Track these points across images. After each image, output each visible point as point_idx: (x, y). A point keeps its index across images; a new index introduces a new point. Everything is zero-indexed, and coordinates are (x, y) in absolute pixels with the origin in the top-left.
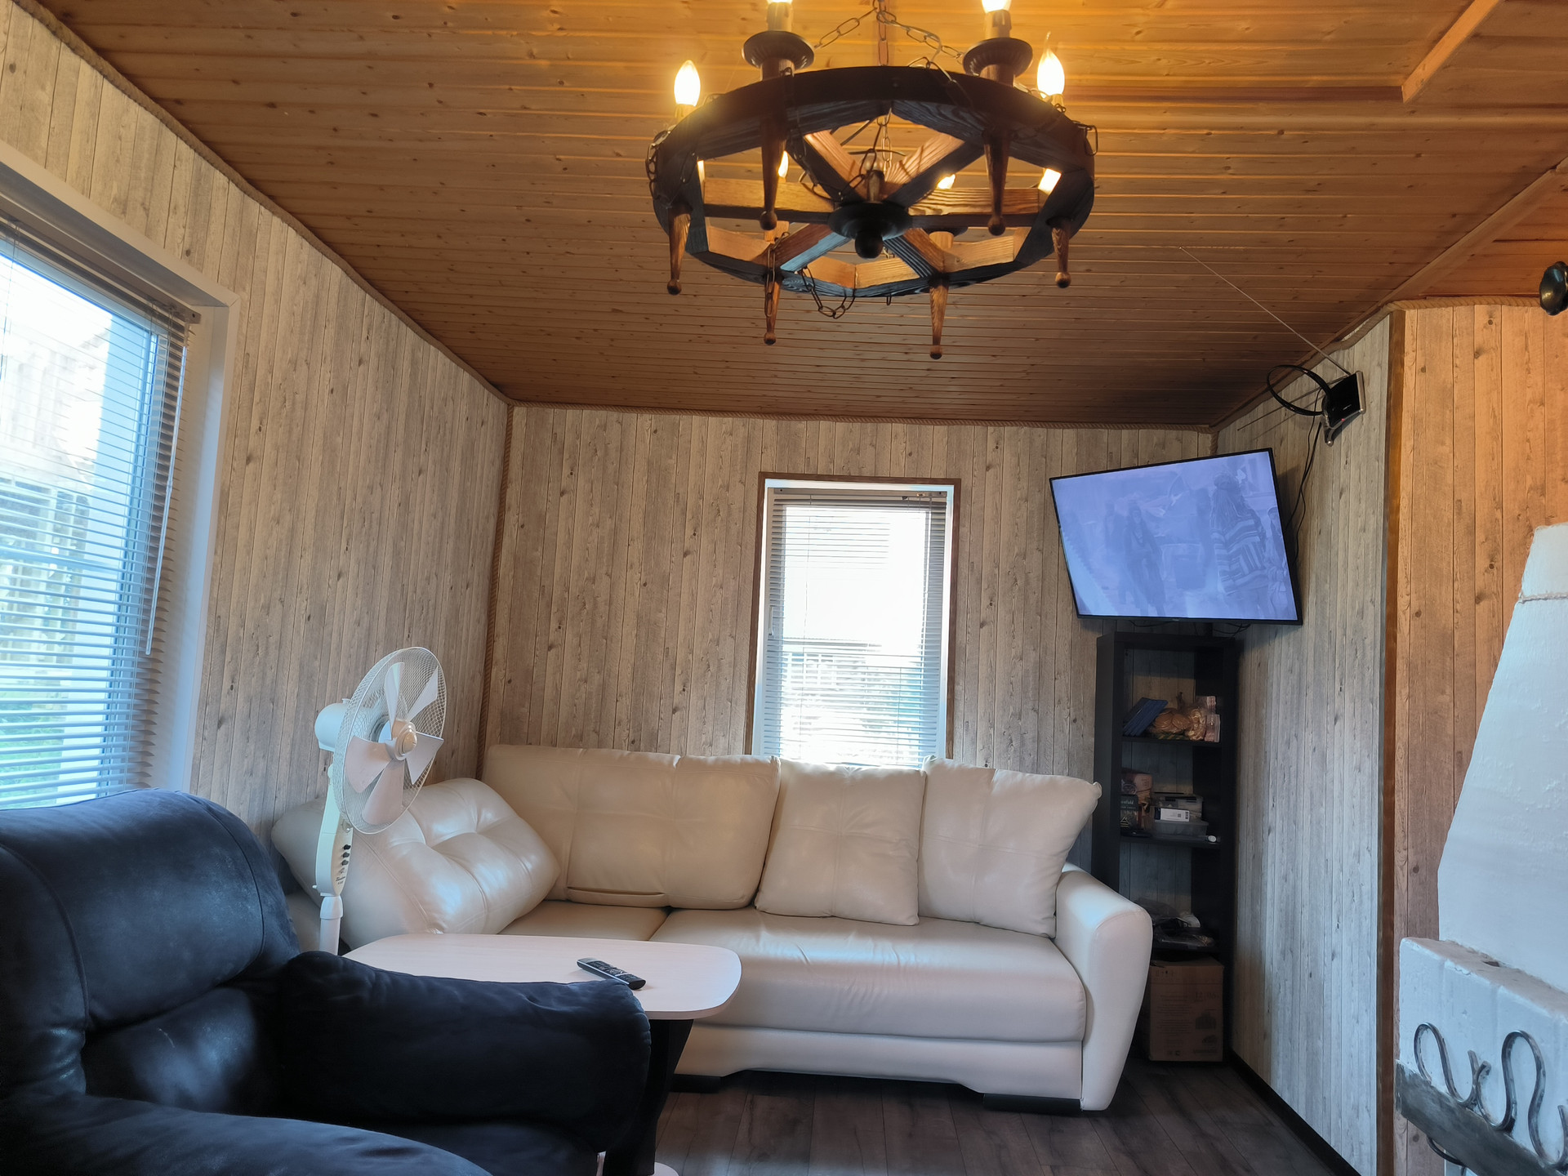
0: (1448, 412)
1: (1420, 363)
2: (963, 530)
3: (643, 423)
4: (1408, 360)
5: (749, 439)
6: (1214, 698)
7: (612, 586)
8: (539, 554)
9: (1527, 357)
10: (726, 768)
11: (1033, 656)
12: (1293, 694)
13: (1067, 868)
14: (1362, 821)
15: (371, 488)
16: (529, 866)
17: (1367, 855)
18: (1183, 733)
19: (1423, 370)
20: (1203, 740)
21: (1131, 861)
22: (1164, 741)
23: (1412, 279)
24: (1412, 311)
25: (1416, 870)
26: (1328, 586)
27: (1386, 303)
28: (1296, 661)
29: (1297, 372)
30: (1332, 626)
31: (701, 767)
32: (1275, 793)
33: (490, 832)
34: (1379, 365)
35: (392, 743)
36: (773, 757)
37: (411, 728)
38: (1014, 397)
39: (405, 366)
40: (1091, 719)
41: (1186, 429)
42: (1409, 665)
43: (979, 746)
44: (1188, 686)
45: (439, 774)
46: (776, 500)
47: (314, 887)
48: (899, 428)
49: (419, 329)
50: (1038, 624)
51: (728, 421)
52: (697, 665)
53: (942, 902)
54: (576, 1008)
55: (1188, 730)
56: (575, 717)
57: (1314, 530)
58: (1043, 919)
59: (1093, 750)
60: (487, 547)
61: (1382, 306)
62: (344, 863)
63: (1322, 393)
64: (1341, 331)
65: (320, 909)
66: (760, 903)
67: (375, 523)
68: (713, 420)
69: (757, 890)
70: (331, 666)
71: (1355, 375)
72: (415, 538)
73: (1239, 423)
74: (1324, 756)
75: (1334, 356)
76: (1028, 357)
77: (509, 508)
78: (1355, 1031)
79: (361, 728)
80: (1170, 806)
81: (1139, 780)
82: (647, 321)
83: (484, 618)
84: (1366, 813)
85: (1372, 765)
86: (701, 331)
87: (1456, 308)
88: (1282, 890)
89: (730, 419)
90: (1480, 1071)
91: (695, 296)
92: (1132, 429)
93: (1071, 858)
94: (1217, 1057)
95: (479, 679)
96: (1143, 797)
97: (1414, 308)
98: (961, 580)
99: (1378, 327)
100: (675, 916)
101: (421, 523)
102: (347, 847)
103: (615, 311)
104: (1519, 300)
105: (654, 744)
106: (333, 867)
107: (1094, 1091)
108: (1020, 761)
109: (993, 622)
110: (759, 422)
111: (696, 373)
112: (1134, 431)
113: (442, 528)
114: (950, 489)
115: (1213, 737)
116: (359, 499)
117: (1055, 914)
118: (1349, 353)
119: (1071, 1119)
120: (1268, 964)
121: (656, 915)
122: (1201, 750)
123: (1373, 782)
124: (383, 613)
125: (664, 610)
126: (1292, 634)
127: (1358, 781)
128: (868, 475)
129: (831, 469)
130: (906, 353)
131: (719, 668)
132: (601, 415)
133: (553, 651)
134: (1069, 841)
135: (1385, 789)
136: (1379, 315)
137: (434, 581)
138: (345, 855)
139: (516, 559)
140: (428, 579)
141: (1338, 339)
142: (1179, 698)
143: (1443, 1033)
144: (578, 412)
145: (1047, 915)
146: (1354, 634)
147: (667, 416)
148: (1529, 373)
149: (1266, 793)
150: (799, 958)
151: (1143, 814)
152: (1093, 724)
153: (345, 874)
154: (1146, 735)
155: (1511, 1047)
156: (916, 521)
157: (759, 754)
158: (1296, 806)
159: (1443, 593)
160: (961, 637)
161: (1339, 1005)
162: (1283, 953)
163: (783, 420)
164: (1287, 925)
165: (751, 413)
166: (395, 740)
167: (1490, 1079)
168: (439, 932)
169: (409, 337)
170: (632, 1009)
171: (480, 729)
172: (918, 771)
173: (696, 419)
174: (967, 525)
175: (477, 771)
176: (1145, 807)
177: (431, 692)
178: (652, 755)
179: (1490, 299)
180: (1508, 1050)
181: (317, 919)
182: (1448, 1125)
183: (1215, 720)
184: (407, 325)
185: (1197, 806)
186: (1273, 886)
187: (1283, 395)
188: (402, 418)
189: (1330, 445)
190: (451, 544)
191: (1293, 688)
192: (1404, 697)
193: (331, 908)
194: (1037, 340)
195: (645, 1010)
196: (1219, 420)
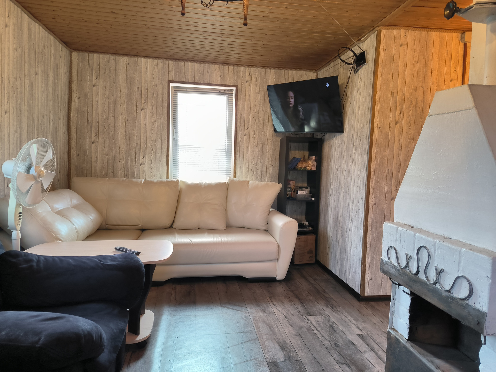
0: (392, 64)
1: (385, 48)
2: (239, 103)
3: (124, 60)
4: (381, 46)
5: (164, 68)
6: (315, 157)
7: (115, 120)
8: (86, 108)
9: (414, 47)
10: (161, 183)
11: (260, 145)
12: (339, 154)
13: (271, 210)
14: (360, 191)
15: (16, 79)
16: (92, 218)
17: (361, 200)
18: (305, 168)
19: (386, 50)
20: (311, 170)
21: (290, 206)
22: (300, 170)
23: (385, 19)
24: (383, 30)
25: (375, 204)
26: (352, 120)
27: (376, 27)
28: (341, 144)
29: (348, 50)
30: (353, 133)
31: (152, 183)
32: (332, 184)
33: (76, 207)
34: (373, 48)
35: (35, 174)
36: (177, 179)
37: (42, 169)
38: (256, 56)
39: (26, 30)
40: (278, 165)
41: (308, 71)
42: (377, 144)
43: (244, 174)
44: (306, 153)
45: (54, 188)
46: (174, 91)
47: (8, 228)
48: (217, 66)
49: (30, 15)
50: (262, 135)
51: (156, 61)
52: (148, 149)
53: (233, 222)
54: (117, 262)
55: (307, 167)
56: (104, 167)
57: (349, 103)
58: (264, 225)
59: (278, 174)
60: (65, 106)
61: (375, 28)
62: (20, 219)
63: (355, 57)
64: (361, 37)
65: (11, 236)
66: (174, 226)
67: (19, 93)
68: (150, 61)
69: (173, 222)
70: (6, 147)
71: (365, 51)
72: (36, 100)
73: (325, 69)
74: (349, 172)
75: (359, 45)
76: (262, 41)
77: (73, 91)
78: (355, 251)
79: (22, 168)
80: (301, 190)
81: (292, 183)
82: (125, 18)
83: (66, 132)
84: (361, 189)
85: (364, 174)
86: (146, 23)
87: (396, 30)
88: (334, 213)
89: (156, 60)
90: (409, 258)
91: (144, 8)
92: (292, 70)
93: (272, 207)
94: (313, 262)
95: (66, 154)
96: (293, 187)
97: (384, 29)
98: (238, 120)
99: (373, 35)
100: (145, 232)
101: (38, 94)
102: (20, 213)
103: (113, 12)
104: (414, 29)
105: (134, 176)
106: (15, 220)
107: (281, 274)
108: (256, 178)
109: (248, 134)
110: (167, 62)
111: (144, 41)
112: (293, 71)
113: (47, 97)
114: (234, 89)
115: (314, 169)
116: (11, 83)
117: (268, 223)
118: (363, 44)
119: (274, 283)
120: (329, 234)
121: (139, 232)
122: (310, 173)
123: (364, 179)
124: (26, 128)
125: (135, 130)
126: (340, 136)
127: (359, 179)
128: (207, 83)
129: (193, 80)
130: (221, 37)
131: (156, 150)
132: (107, 57)
133: (94, 144)
134: (272, 202)
135: (368, 181)
136: (374, 31)
137: (45, 117)
138: (20, 216)
139: (77, 110)
140: (43, 116)
141: (359, 40)
142: (304, 157)
143: (397, 248)
144: (98, 55)
145: (265, 224)
146: (360, 135)
147: (133, 58)
148: (415, 53)
149: (330, 185)
150: (189, 242)
151: (293, 193)
152: (278, 166)
153: (20, 223)
154: (295, 169)
155: (419, 250)
156: (224, 99)
157: (171, 178)
158: (339, 188)
159: (387, 121)
160: (238, 139)
161: (351, 244)
162: (334, 231)
163: (176, 61)
164: (335, 222)
165: (164, 58)
166: (36, 173)
167: (412, 260)
168: (60, 242)
169: (27, 19)
170: (138, 261)
171: (68, 172)
172: (225, 182)
173: (144, 60)
174: (240, 101)
175: (68, 186)
176: (293, 191)
177: (49, 155)
178: (134, 180)
179: (406, 28)
180: (418, 251)
181: (11, 240)
182: (397, 275)
183: (315, 163)
184: (25, 13)
185: (308, 190)
186: (331, 212)
187: (342, 58)
188: (27, 51)
189: (355, 75)
190: (51, 103)
191: (339, 152)
192: (374, 153)
193: (16, 235)
194: (266, 34)
195: (142, 262)
196: (319, 68)
